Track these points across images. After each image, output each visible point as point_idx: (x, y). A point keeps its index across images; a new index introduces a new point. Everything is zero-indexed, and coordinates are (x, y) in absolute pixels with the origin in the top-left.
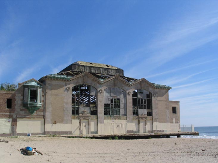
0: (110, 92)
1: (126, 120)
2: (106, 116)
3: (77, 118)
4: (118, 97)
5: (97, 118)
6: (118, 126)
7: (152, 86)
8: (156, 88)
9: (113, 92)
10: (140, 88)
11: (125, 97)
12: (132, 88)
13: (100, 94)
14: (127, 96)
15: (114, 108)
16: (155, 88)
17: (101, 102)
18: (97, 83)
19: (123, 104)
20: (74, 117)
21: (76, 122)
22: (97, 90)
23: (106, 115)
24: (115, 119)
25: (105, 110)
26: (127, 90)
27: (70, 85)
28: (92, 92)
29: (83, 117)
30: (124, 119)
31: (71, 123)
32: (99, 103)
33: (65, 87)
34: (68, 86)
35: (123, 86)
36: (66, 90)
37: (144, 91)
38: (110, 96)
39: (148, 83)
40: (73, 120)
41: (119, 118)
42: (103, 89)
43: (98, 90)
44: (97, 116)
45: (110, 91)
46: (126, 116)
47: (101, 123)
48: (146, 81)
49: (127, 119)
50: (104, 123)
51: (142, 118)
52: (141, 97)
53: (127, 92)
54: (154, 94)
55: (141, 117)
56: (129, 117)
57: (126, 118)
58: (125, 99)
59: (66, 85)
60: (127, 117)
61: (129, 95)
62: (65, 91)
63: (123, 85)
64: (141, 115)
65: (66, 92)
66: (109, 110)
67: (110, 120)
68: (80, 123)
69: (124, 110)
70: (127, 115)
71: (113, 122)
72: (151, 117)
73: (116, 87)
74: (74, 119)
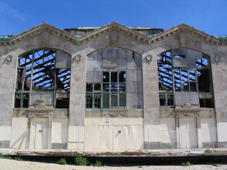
0: (102, 59)
1: (141, 119)
2: (89, 110)
3: (23, 114)
4: (121, 68)
5: (68, 115)
6: (120, 132)
7: (208, 40)
8: (221, 44)
9: (108, 59)
10: (178, 47)
11: (139, 66)
12: (155, 48)
13: (78, 64)
14: (144, 65)
15: (110, 92)
16: (215, 43)
17: (77, 79)
18: (69, 43)
19: (134, 82)
20: (18, 112)
21: (21, 122)
22: (71, 56)
23: (91, 107)
24: (112, 116)
25: (87, 97)
26: (143, 52)
27: (14, 52)
28: (59, 61)
29: (35, 111)
30: (136, 117)
31: (11, 125)
32: (73, 83)
33: (4, 57)
34: (10, 54)
35: (132, 45)
36: (6, 62)
37: (189, 52)
38: (102, 67)
39: (196, 34)
40: (15, 119)
41: (122, 113)
42: (84, 53)
43: (73, 57)
44: (68, 111)
45: (101, 57)
46: (141, 110)
47: (77, 125)
48: (191, 29)
49: (143, 117)
50: (83, 125)
51: (186, 113)
52: (183, 66)
53: (144, 56)
54: (215, 58)
55: (182, 112)
56: (150, 112)
57: (141, 114)
58: (140, 72)
59: (6, 53)
60: (143, 112)
61: (148, 62)
62: (4, 63)
63: (133, 43)
64: (182, 107)
65: (5, 65)
66: (98, 97)
67: (99, 118)
68: (29, 124)
69: (138, 96)
70: (145, 107)
71: (107, 124)
72: (212, 109)
73: (116, 48)
74: (17, 116)
